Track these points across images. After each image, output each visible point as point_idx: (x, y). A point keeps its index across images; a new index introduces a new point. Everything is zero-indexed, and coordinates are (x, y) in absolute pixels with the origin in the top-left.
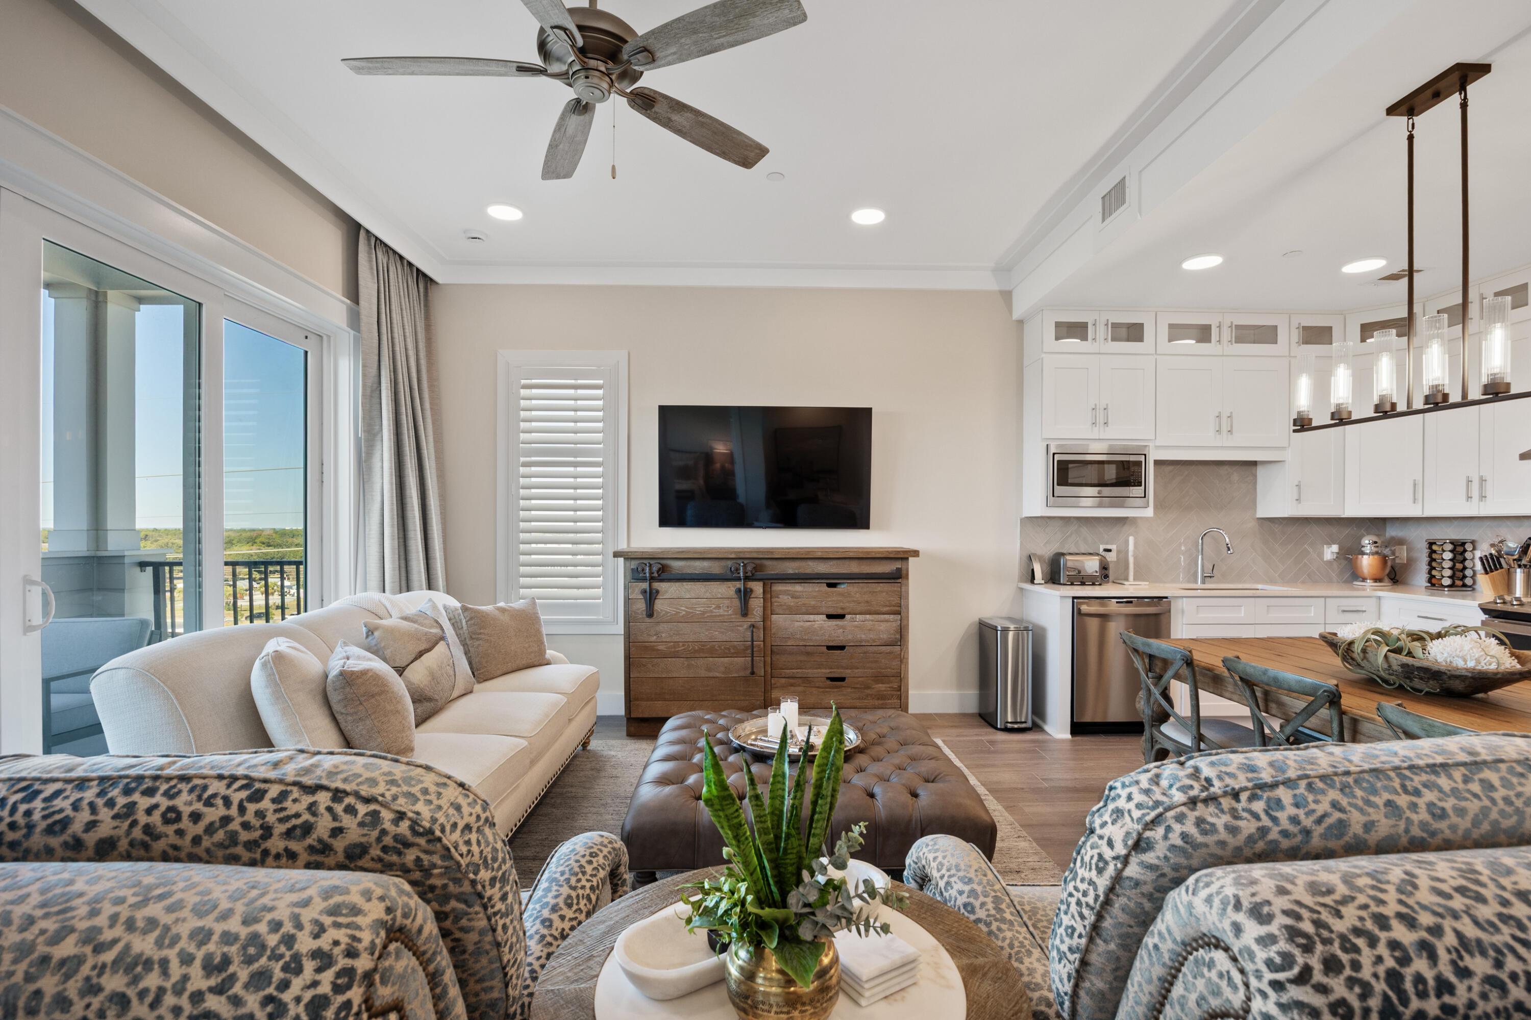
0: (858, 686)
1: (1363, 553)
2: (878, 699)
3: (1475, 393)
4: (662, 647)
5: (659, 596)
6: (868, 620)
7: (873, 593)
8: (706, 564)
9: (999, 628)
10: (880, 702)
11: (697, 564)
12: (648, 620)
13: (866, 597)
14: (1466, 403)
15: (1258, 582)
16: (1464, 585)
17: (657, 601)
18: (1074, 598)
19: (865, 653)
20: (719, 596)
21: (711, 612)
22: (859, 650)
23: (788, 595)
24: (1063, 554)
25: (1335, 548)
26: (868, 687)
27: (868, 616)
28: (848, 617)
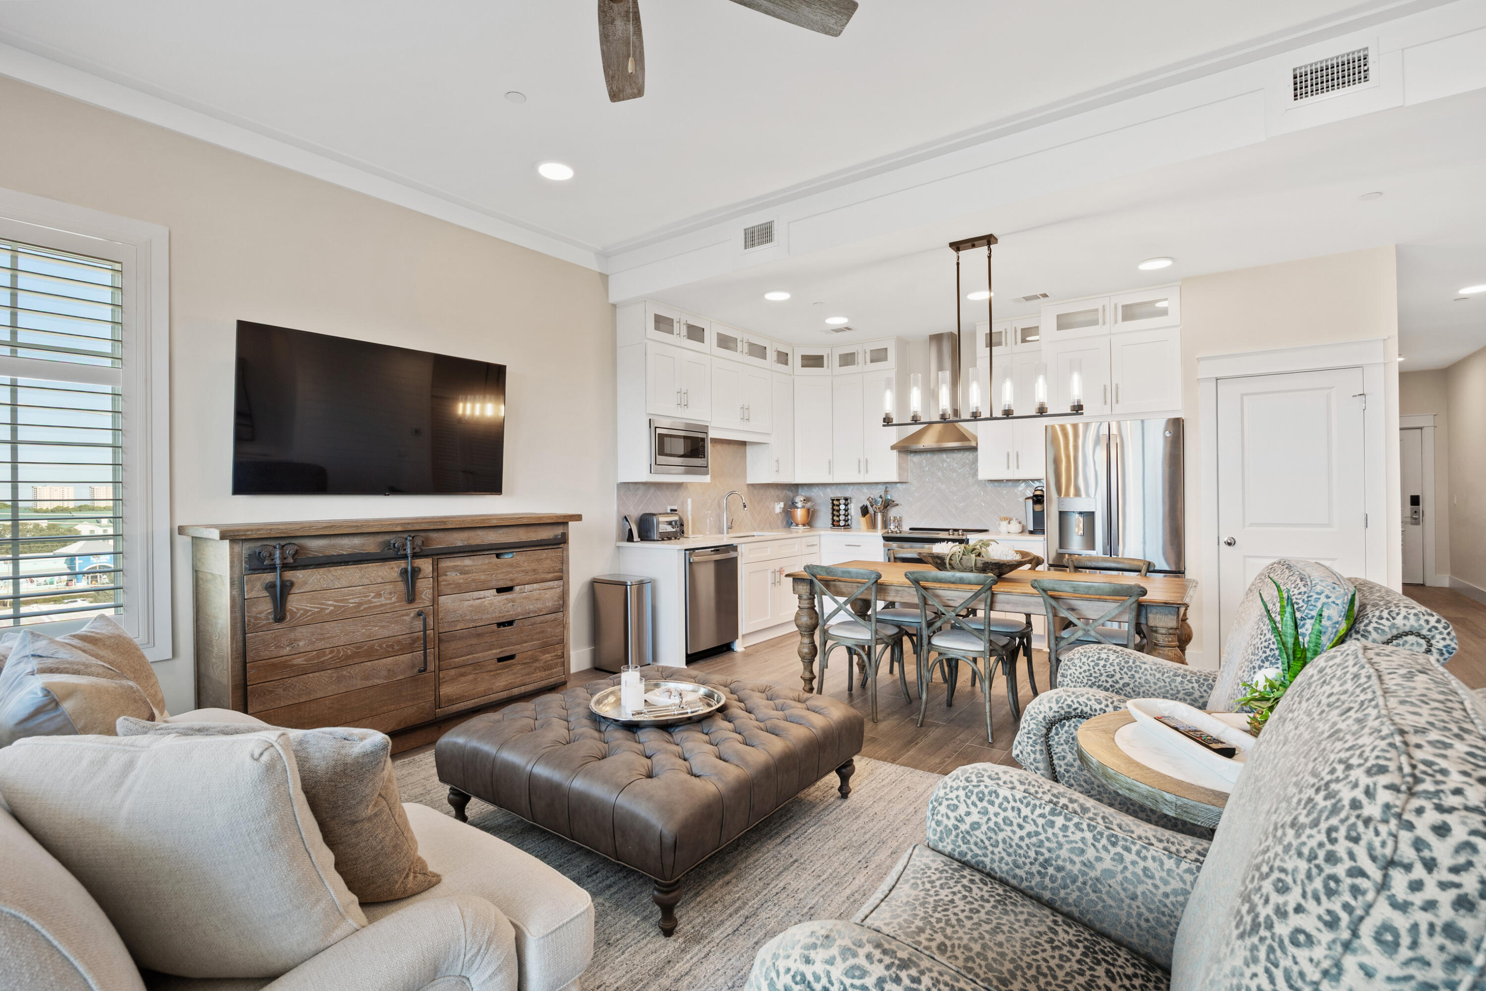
0: (528, 661)
1: (797, 508)
2: (545, 670)
3: (998, 413)
4: (299, 661)
5: (295, 590)
6: (536, 590)
7: (539, 560)
8: (356, 541)
9: (629, 583)
10: (547, 672)
11: (345, 541)
12: (277, 626)
13: (534, 566)
14: (992, 418)
15: (755, 530)
16: (839, 526)
17: (291, 598)
18: (686, 550)
19: (533, 624)
20: (379, 580)
21: (370, 602)
22: (527, 622)
23: (457, 571)
24: (654, 515)
25: (782, 505)
26: (536, 660)
27: (535, 585)
28: (517, 588)
